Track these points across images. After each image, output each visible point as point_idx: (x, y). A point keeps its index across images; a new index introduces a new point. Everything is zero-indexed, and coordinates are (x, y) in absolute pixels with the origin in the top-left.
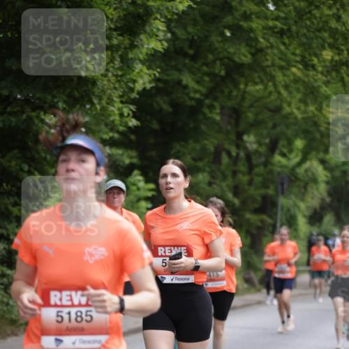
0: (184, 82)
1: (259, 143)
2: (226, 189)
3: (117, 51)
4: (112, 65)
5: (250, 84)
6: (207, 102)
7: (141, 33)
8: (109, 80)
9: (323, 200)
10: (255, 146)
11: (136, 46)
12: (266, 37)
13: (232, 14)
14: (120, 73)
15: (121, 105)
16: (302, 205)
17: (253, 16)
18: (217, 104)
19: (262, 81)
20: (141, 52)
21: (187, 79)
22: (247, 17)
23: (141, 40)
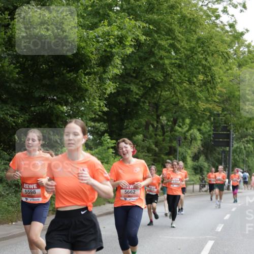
0: (131, 89)
1: (168, 121)
2: (151, 143)
3: (97, 75)
4: (95, 82)
5: (163, 91)
6: (142, 100)
7: (108, 66)
8: (93, 89)
9: (199, 148)
10: (166, 122)
11: (107, 72)
12: (171, 68)
13: (155, 57)
14: (99, 85)
15: (99, 101)
16: (189, 152)
17: (165, 58)
19: (169, 90)
20: (109, 75)
21: (134, 88)
22: (161, 58)
23: (109, 69)
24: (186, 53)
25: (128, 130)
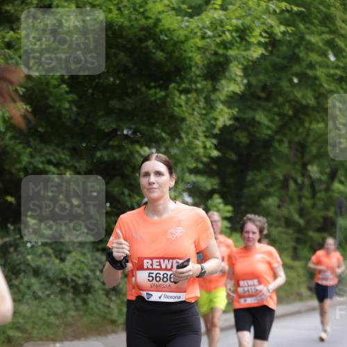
1: (322, 172)
2: (293, 211)
3: (201, 93)
4: (197, 105)
5: (314, 122)
6: (278, 137)
7: (222, 79)
8: (194, 118)
10: (318, 175)
11: (218, 90)
13: (300, 64)
14: (204, 112)
15: (204, 139)
17: (317, 66)
18: (285, 140)
19: (323, 121)
20: (222, 95)
21: (261, 117)
22: (311, 66)
23: (222, 85)
25: (252, 189)
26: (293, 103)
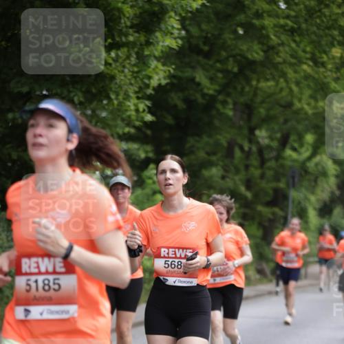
0: (197, 79)
1: (271, 138)
2: (238, 182)
3: (133, 48)
4: (128, 61)
5: (262, 80)
6: (221, 97)
7: (156, 31)
8: (125, 76)
9: (332, 193)
10: (267, 141)
11: (151, 43)
12: (278, 35)
13: (245, 13)
14: (136, 69)
15: (136, 101)
17: (265, 15)
18: (230, 100)
19: (273, 79)
20: (156, 50)
21: (201, 77)
22: (258, 15)
23: (157, 37)
24: (307, 3)
25: (193, 157)
26: (239, 58)
